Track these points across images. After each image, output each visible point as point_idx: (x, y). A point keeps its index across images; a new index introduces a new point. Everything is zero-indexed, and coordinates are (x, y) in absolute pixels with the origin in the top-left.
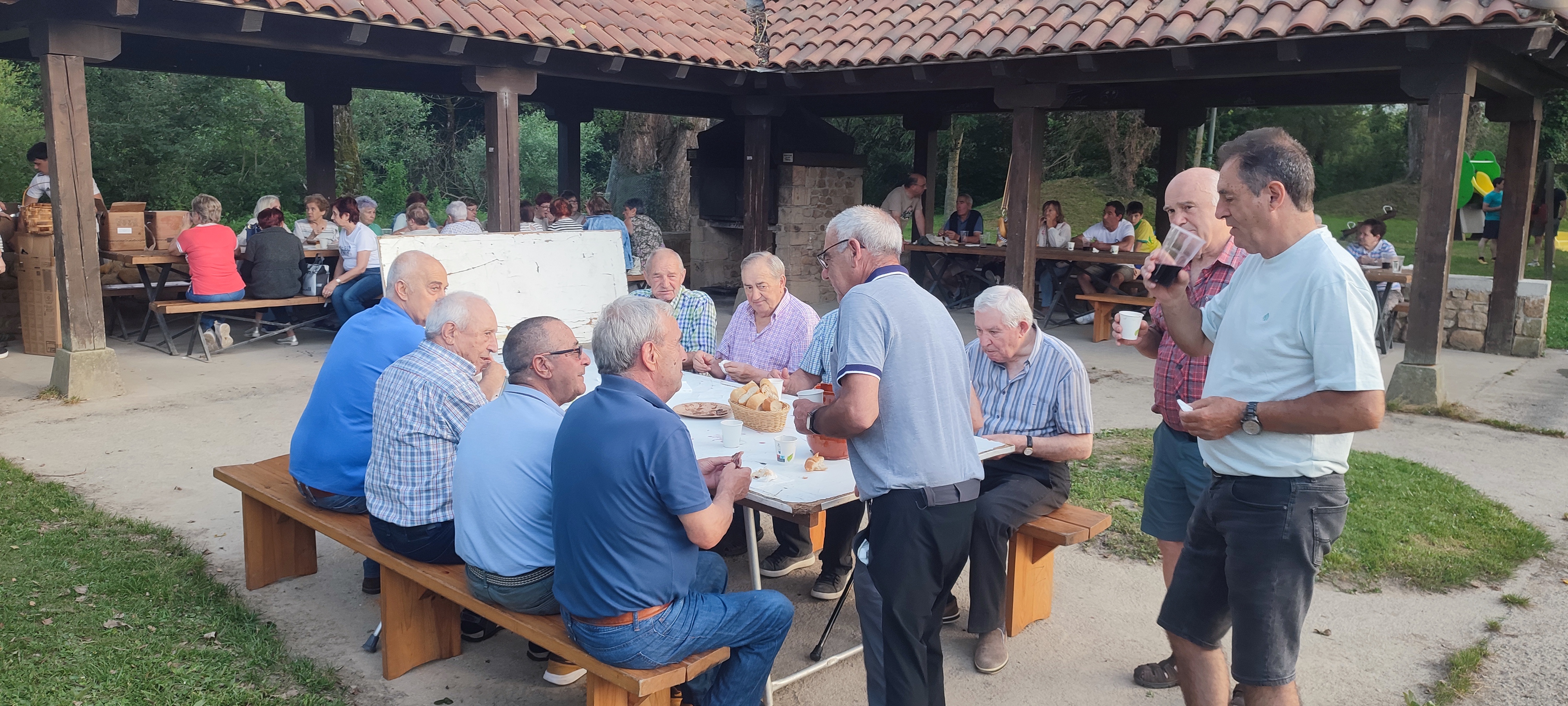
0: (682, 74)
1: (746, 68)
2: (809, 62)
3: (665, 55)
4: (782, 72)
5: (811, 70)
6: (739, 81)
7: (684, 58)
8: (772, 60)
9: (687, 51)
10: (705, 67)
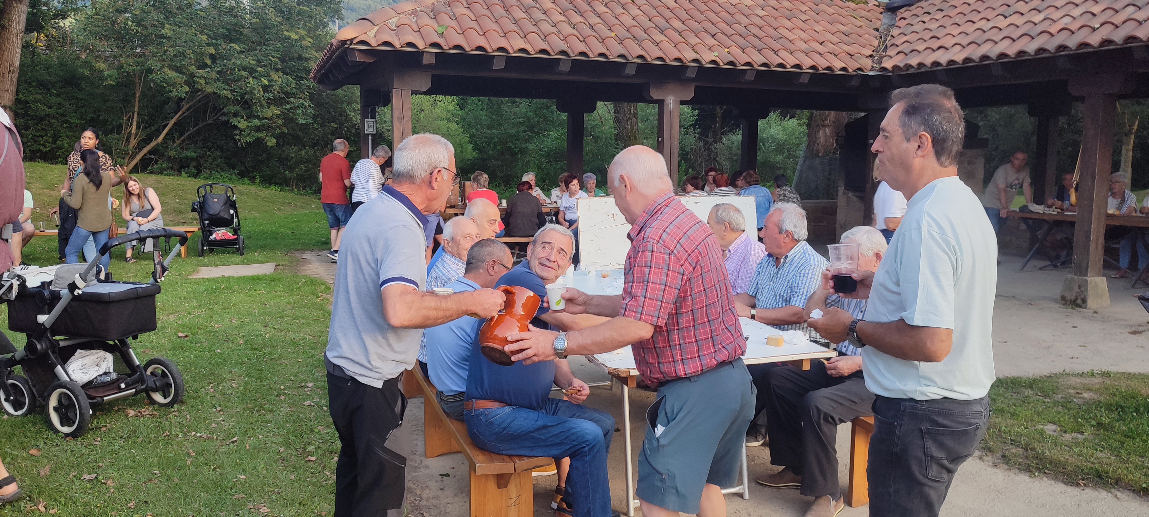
0: (805, 80)
1: (860, 72)
2: (910, 65)
3: (788, 66)
4: (890, 74)
5: (911, 71)
6: (854, 83)
7: (804, 68)
8: (883, 65)
9: (807, 62)
10: (824, 74)
